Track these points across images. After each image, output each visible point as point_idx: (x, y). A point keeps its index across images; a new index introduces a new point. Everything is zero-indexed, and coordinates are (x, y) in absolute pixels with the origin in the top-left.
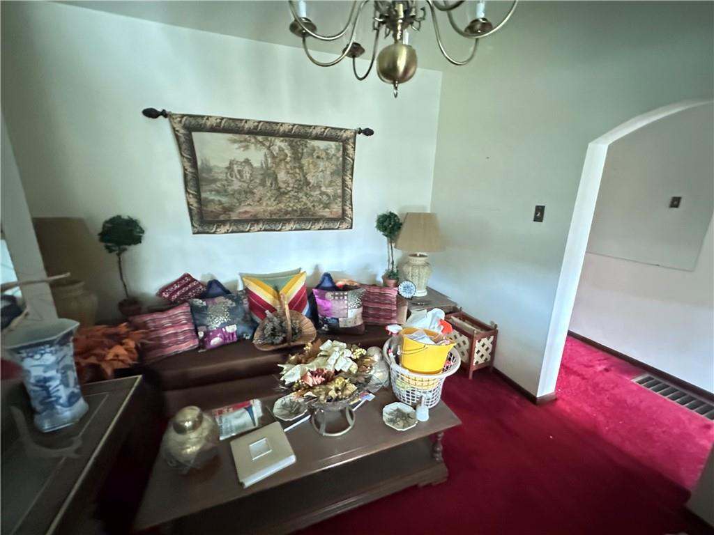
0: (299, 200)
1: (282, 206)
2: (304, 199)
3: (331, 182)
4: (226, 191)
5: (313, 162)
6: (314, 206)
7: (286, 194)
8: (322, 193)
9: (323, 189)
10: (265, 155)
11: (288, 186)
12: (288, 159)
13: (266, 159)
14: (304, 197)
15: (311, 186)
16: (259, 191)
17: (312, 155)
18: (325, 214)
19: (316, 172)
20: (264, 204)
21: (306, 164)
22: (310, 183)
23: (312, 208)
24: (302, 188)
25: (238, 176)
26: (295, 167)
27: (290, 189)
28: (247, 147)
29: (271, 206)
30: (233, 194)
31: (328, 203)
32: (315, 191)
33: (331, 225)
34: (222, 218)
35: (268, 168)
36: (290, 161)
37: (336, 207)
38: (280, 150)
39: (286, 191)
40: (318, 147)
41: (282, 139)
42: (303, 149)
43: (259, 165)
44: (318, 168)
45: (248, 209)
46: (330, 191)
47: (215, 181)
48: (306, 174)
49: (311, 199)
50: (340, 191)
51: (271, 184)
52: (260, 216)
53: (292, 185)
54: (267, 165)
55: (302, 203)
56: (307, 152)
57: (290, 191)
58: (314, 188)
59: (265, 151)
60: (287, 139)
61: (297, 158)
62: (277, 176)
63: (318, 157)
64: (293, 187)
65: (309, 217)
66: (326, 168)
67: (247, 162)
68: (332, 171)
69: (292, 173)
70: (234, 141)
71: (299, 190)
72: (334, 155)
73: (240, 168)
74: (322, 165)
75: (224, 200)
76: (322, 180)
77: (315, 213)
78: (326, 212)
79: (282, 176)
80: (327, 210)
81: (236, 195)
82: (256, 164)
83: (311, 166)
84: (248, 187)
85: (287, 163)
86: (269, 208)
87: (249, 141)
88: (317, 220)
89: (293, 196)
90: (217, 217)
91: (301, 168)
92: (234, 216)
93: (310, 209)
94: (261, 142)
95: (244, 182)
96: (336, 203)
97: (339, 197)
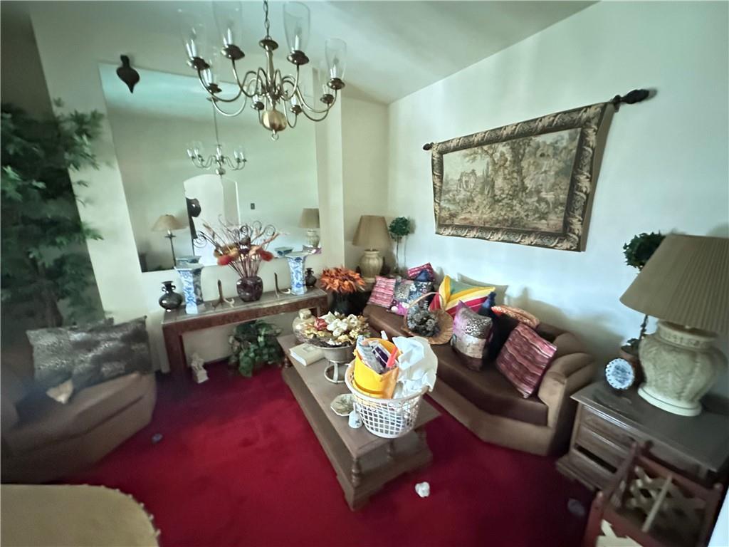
0: (512, 208)
1: (494, 214)
2: (518, 208)
3: (554, 185)
4: (454, 200)
5: (534, 162)
6: (527, 216)
7: (500, 201)
8: (540, 200)
9: (543, 195)
10: (488, 164)
11: (503, 193)
12: (508, 163)
13: (488, 168)
14: (518, 205)
15: (527, 191)
16: (478, 199)
17: (535, 154)
18: (540, 227)
19: (537, 173)
20: (480, 212)
21: (526, 166)
22: (527, 188)
23: (525, 218)
24: (517, 194)
25: (465, 186)
26: (513, 172)
27: (504, 196)
28: (474, 159)
29: (485, 214)
30: (459, 203)
31: (547, 213)
32: (531, 197)
33: (546, 242)
34: (447, 222)
35: (488, 176)
36: (510, 165)
37: (555, 218)
38: (501, 156)
39: (500, 199)
40: (544, 143)
41: (504, 143)
42: (524, 150)
43: (482, 174)
44: (541, 169)
45: (468, 216)
46: (550, 197)
47: (449, 191)
48: (525, 178)
49: (526, 207)
50: (563, 197)
51: (489, 192)
52: (476, 223)
53: (507, 192)
54: (487, 172)
55: (515, 212)
56: (529, 152)
57: (503, 199)
58: (530, 195)
59: (488, 159)
60: (510, 142)
61: (517, 160)
62: (494, 183)
63: (542, 155)
64: (508, 194)
65: (520, 229)
66: (550, 167)
67: (473, 172)
68: (557, 169)
69: (508, 179)
70: (466, 156)
71: (513, 197)
72: (565, 148)
73: (467, 179)
74: (545, 164)
75: (452, 207)
76: (544, 183)
77: (526, 224)
78: (543, 224)
79: (499, 182)
80: (544, 221)
81: (461, 204)
82: (479, 174)
83: (532, 168)
84: (471, 196)
85: (506, 168)
86: (485, 216)
87: (475, 153)
88: (528, 233)
89: (507, 204)
90: (445, 221)
91: (519, 172)
92: (457, 222)
93: (522, 218)
94: (486, 151)
95: (468, 191)
96: (556, 213)
97: (561, 204)
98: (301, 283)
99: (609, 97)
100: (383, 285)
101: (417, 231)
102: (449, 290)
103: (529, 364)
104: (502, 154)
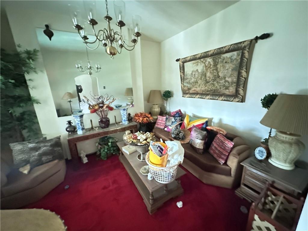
0: (214, 85)
1: (206, 88)
2: (216, 85)
3: (231, 74)
4: (190, 82)
5: (223, 65)
6: (220, 88)
7: (209, 82)
8: (226, 81)
9: (227, 79)
10: (203, 67)
11: (210, 79)
12: (212, 66)
13: (203, 68)
14: (216, 84)
15: (220, 78)
16: (199, 82)
17: (223, 62)
18: (226, 92)
19: (224, 70)
20: (201, 87)
21: (219, 67)
22: (220, 76)
23: (220, 89)
24: (216, 79)
25: (194, 77)
26: (214, 70)
27: (210, 80)
28: (197, 65)
29: (202, 88)
30: (191, 84)
31: (228, 87)
32: (222, 80)
33: (228, 99)
34: (187, 92)
35: (203, 72)
36: (212, 67)
37: (232, 89)
38: (209, 63)
39: (209, 81)
40: (227, 57)
41: (210, 58)
42: (218, 60)
43: (201, 71)
44: (225, 68)
45: (195, 89)
46: (229, 80)
47: (187, 79)
48: (219, 72)
49: (220, 84)
50: (235, 80)
51: (204, 79)
52: (199, 92)
53: (211, 78)
54: (203, 70)
55: (215, 87)
56: (220, 61)
57: (210, 81)
58: (221, 79)
59: (203, 65)
60: (212, 57)
61: (215, 65)
62: (206, 74)
63: (226, 62)
64: (212, 79)
65: (218, 94)
66: (229, 67)
67: (197, 70)
68: (232, 68)
69: (212, 73)
70: (194, 63)
71: (214, 80)
72: (235, 59)
73: (195, 73)
74: (227, 66)
75: (189, 85)
76: (227, 74)
77: (220, 92)
78: (227, 91)
79: (208, 74)
80: (227, 90)
81: (192, 84)
82: (200, 71)
83: (222, 68)
84: (197, 80)
85: (211, 68)
86: (203, 89)
87: (198, 62)
88: (221, 95)
89: (211, 83)
90: (186, 92)
91: (217, 70)
92: (191, 92)
93: (218, 89)
94: (202, 61)
95: (195, 78)
96: (232, 86)
97: (235, 83)
98: (126, 119)
99: (253, 37)
100: (161, 119)
101: (175, 96)
102: (189, 120)
103: (223, 150)
104: (209, 62)
